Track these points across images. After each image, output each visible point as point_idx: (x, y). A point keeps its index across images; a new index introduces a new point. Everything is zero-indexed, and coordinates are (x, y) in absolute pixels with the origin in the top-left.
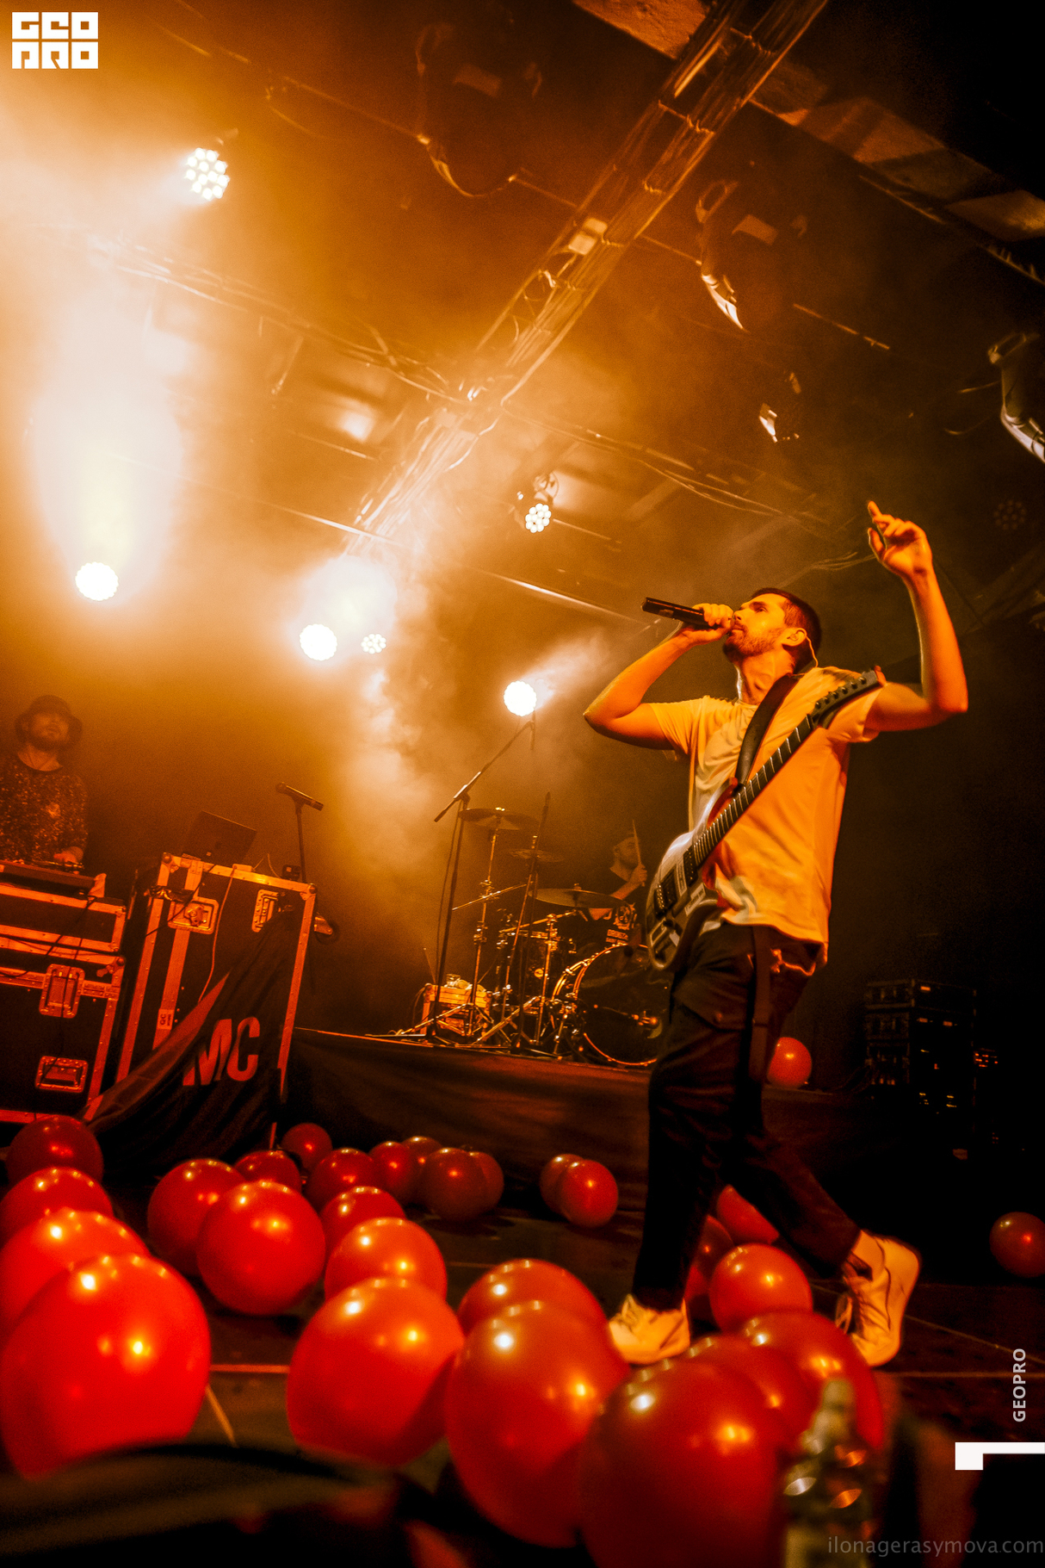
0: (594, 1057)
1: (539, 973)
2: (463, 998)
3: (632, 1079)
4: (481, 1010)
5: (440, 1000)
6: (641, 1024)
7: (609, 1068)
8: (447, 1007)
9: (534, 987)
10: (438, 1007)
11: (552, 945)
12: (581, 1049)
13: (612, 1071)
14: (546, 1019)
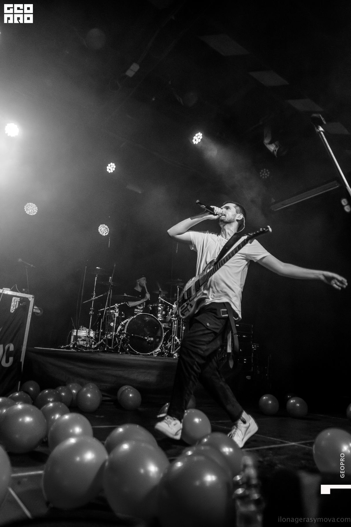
0: (132, 352)
1: (112, 324)
2: (85, 334)
3: (146, 359)
4: (92, 338)
5: (78, 335)
6: (148, 340)
7: (138, 356)
8: (80, 337)
9: (111, 329)
10: (76, 337)
11: (117, 315)
12: (128, 350)
13: (139, 356)
14: (115, 339)
